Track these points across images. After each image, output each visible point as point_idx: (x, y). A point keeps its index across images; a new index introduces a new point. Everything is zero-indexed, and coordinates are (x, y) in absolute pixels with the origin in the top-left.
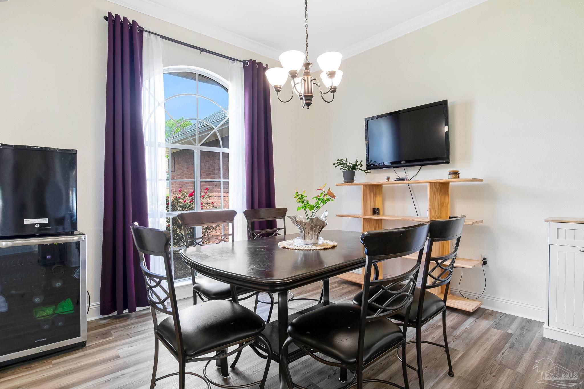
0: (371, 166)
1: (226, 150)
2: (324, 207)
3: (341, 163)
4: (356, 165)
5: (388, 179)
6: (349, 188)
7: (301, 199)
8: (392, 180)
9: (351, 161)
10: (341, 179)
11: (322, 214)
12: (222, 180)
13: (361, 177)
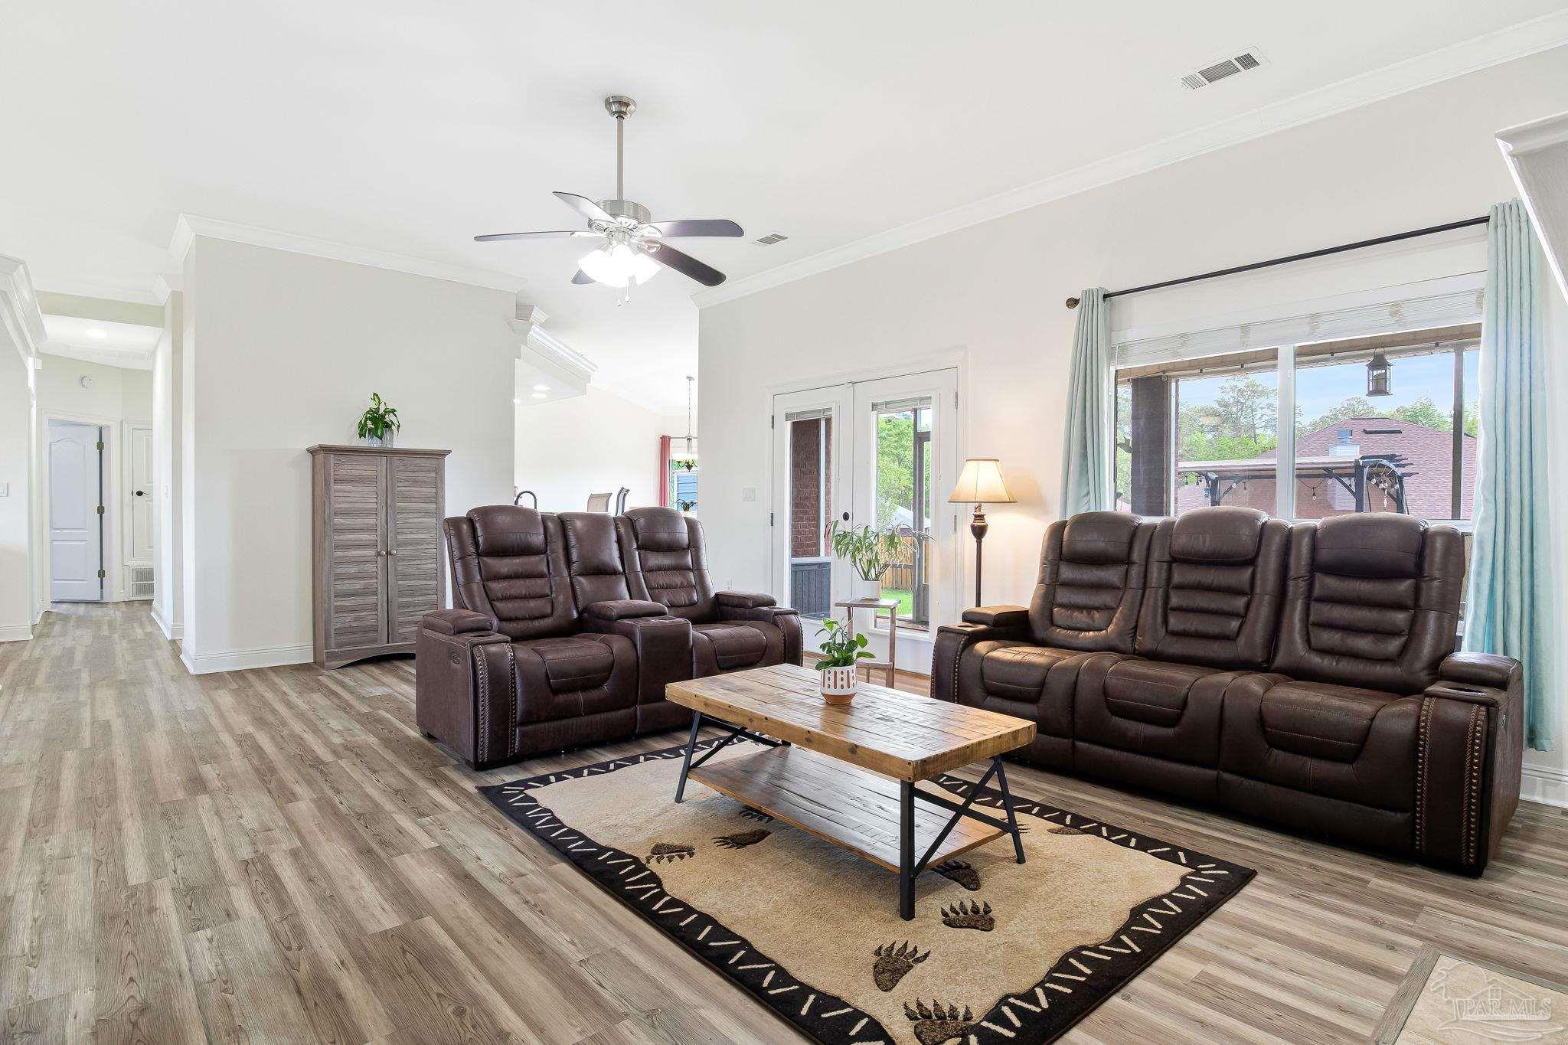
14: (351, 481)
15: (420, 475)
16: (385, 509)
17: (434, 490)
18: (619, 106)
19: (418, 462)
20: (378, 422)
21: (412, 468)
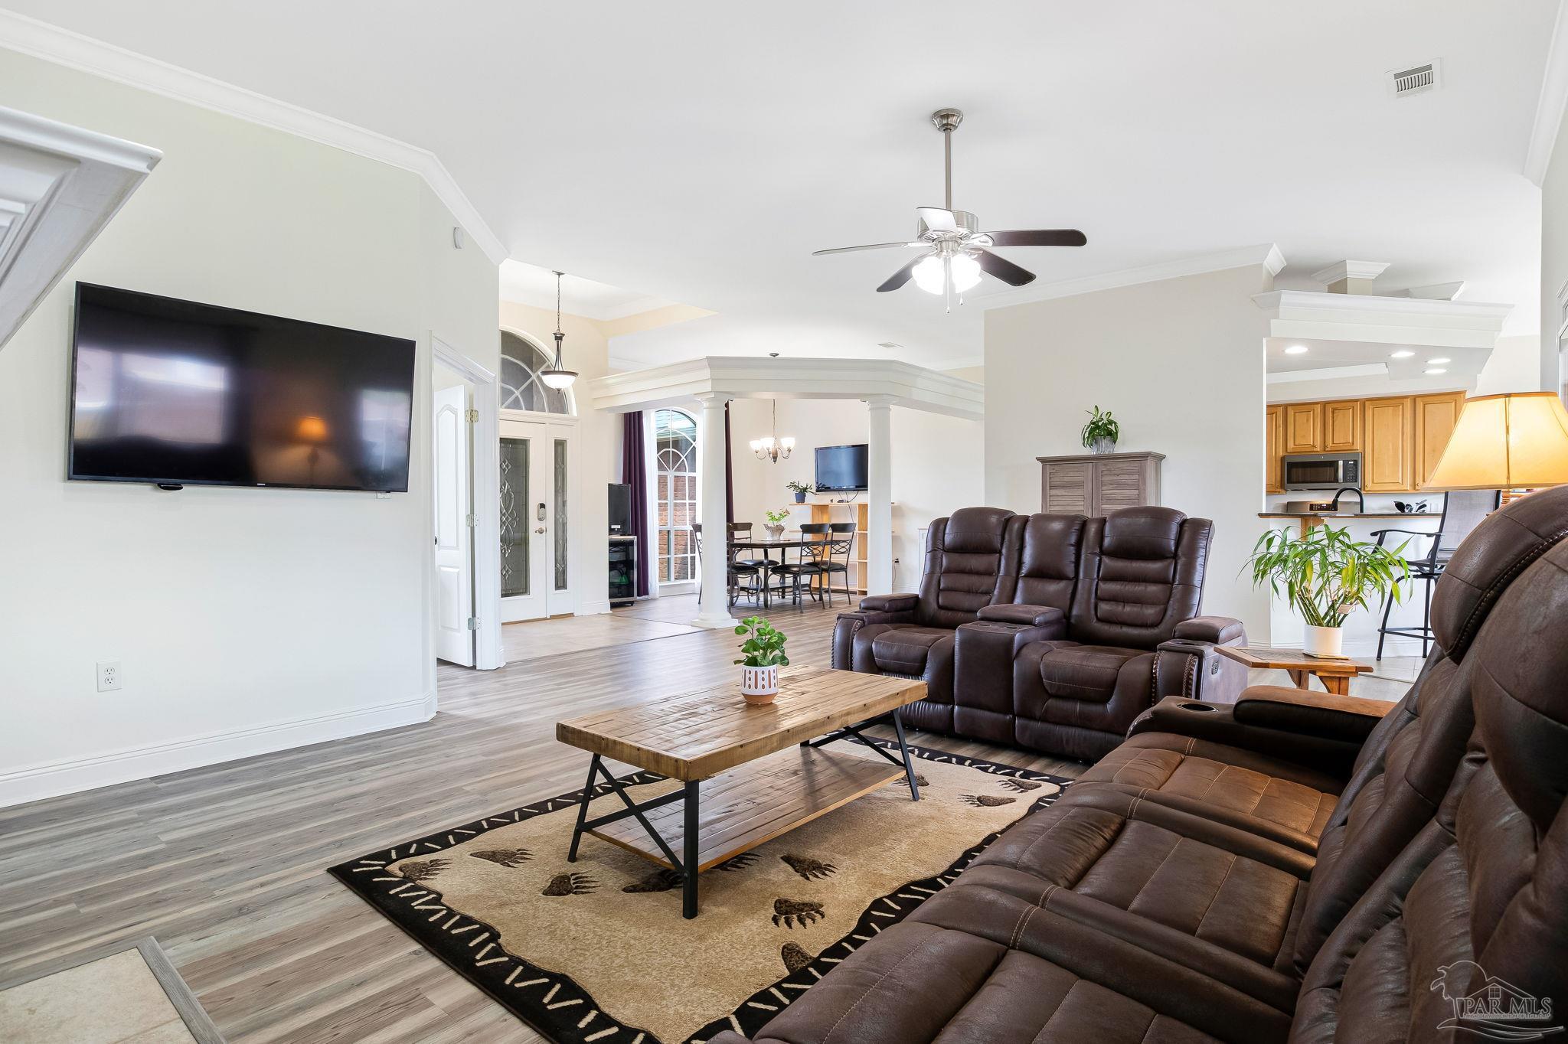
0: (822, 488)
1: (692, 474)
2: (783, 520)
3: (794, 486)
4: (806, 488)
5: (832, 501)
6: (800, 507)
7: (770, 514)
8: (835, 502)
9: (803, 485)
10: (794, 500)
11: (783, 523)
12: (687, 501)
13: (811, 499)
14: (1063, 487)
15: (1124, 478)
16: (1090, 510)
17: (1137, 492)
18: (946, 120)
19: (1120, 465)
20: (1102, 430)
21: (1116, 472)
